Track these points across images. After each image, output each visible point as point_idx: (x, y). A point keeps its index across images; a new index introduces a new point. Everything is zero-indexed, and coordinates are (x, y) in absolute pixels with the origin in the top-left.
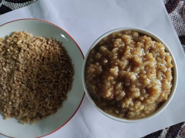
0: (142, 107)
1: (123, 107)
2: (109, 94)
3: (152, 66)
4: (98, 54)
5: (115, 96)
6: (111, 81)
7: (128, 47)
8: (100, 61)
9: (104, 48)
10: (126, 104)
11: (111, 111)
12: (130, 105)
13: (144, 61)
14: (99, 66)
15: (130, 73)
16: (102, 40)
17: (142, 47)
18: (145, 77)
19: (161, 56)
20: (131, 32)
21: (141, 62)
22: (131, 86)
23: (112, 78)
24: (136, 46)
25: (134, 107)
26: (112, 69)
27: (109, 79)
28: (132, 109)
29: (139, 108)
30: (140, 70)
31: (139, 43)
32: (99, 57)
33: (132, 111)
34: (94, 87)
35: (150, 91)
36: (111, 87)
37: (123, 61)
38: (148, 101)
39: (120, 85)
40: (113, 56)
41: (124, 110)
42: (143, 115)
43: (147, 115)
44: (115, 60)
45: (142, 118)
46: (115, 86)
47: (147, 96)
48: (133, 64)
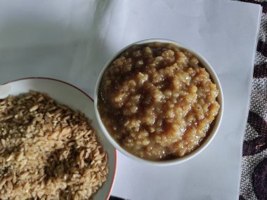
0: (147, 143)
1: (125, 125)
2: (120, 99)
3: (188, 100)
4: (138, 52)
5: (124, 107)
6: (131, 86)
7: (176, 64)
8: (135, 60)
9: (149, 50)
10: (130, 124)
11: (108, 122)
12: (133, 128)
13: (182, 89)
14: (130, 63)
15: (157, 91)
16: (154, 43)
17: (190, 75)
18: (172, 106)
19: (207, 100)
20: (191, 56)
21: (178, 88)
22: (149, 106)
23: (135, 84)
24: (186, 69)
25: (137, 134)
26: (140, 73)
27: (130, 82)
28: (133, 135)
29: (142, 140)
30: (172, 96)
31: (191, 69)
32: (137, 55)
33: (131, 138)
34: (108, 82)
35: (167, 127)
36: (127, 92)
37: (159, 73)
38: (158, 138)
39: (138, 97)
40: (152, 63)
41: (124, 131)
42: (142, 153)
43: (147, 158)
44: (151, 68)
45: (139, 156)
46: (132, 95)
47: (160, 130)
48: (168, 84)
